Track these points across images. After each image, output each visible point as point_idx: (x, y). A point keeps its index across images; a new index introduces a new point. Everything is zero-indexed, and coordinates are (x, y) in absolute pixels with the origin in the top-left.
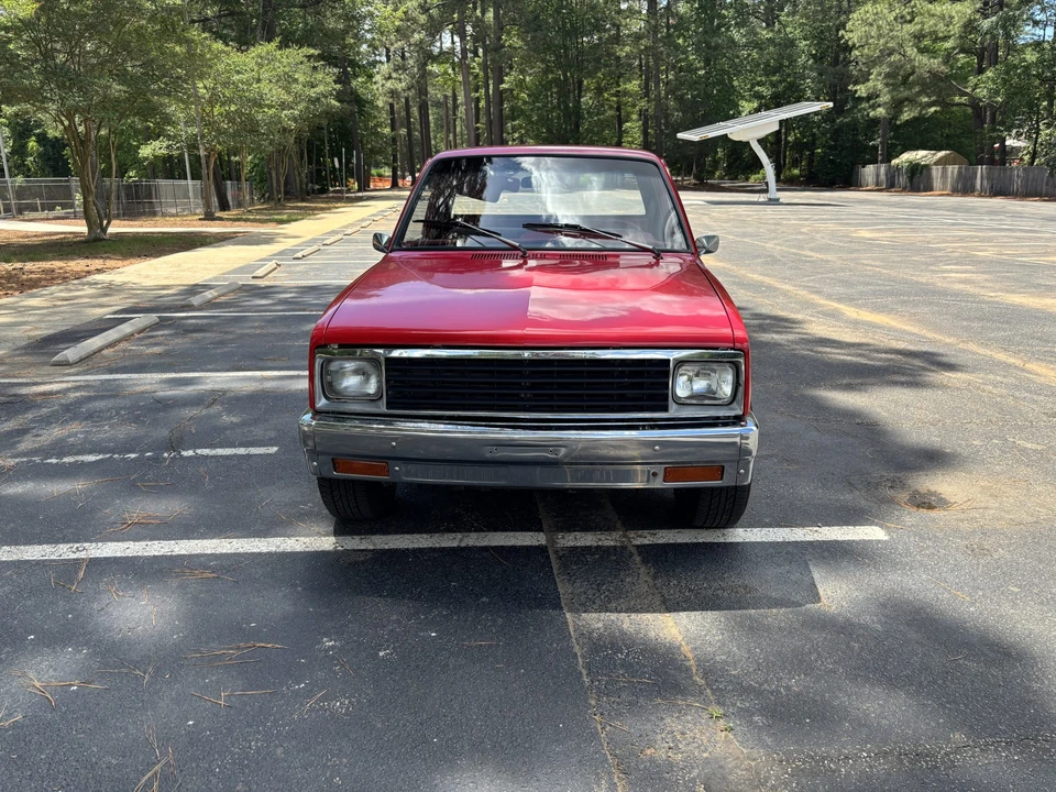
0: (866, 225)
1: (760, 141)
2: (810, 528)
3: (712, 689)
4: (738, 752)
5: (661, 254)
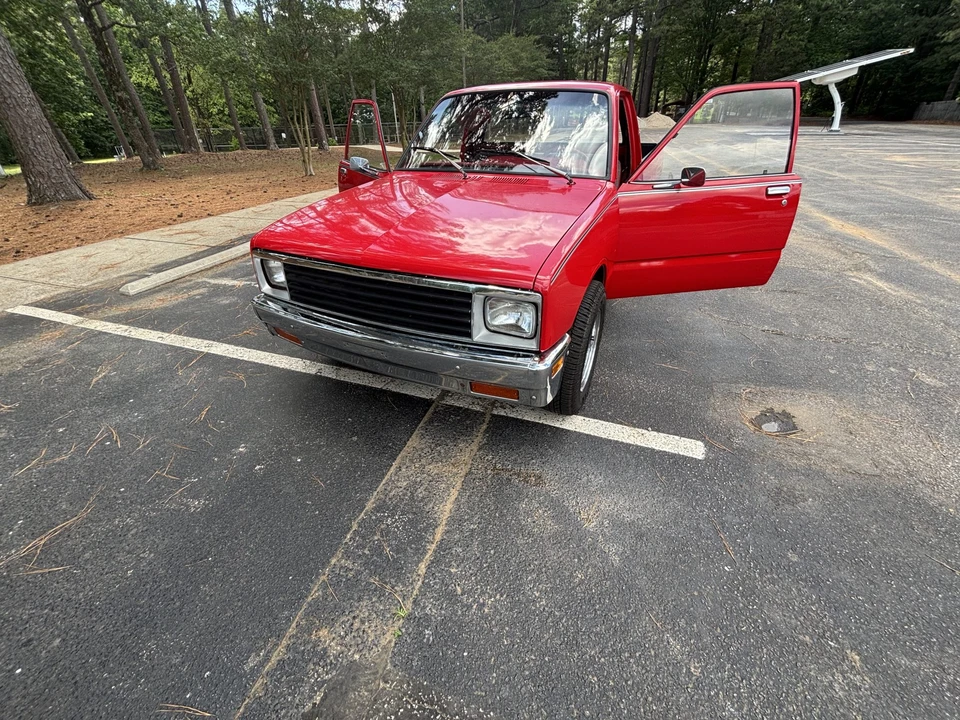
0: (900, 151)
1: (838, 85)
2: (640, 430)
3: (423, 583)
4: (383, 665)
5: (574, 180)
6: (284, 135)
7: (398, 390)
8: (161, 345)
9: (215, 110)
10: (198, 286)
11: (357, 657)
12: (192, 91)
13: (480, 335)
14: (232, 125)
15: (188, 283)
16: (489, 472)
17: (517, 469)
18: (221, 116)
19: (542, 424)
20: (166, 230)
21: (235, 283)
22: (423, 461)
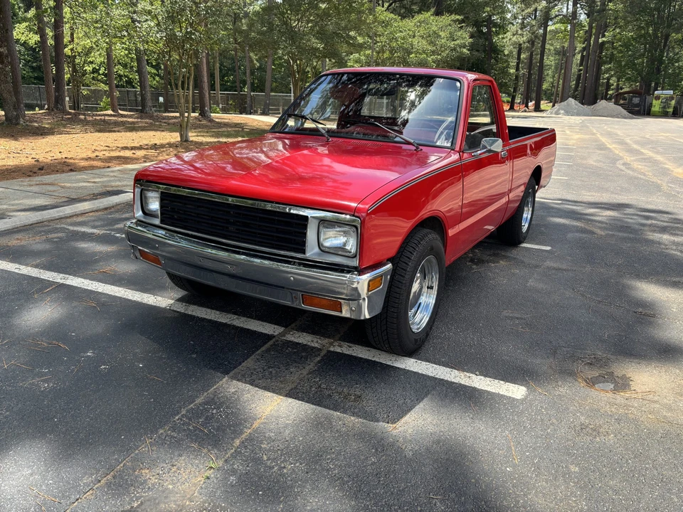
2: (468, 374)
3: (235, 451)
4: (191, 493)
5: (421, 147)
6: (161, 99)
7: (242, 325)
8: (18, 274)
9: (88, 68)
10: (56, 230)
11: (171, 487)
12: (72, 50)
13: (312, 252)
14: (106, 84)
15: (46, 228)
16: (313, 389)
17: (340, 389)
18: (95, 75)
19: (375, 361)
20: (27, 181)
21: (95, 231)
22: (254, 377)
